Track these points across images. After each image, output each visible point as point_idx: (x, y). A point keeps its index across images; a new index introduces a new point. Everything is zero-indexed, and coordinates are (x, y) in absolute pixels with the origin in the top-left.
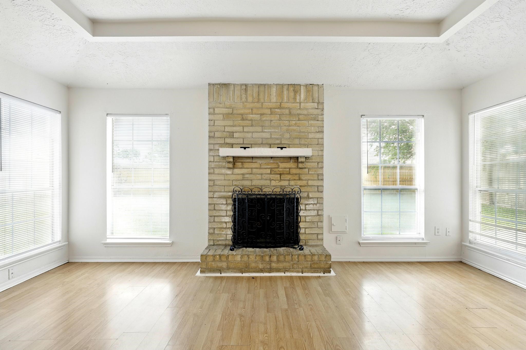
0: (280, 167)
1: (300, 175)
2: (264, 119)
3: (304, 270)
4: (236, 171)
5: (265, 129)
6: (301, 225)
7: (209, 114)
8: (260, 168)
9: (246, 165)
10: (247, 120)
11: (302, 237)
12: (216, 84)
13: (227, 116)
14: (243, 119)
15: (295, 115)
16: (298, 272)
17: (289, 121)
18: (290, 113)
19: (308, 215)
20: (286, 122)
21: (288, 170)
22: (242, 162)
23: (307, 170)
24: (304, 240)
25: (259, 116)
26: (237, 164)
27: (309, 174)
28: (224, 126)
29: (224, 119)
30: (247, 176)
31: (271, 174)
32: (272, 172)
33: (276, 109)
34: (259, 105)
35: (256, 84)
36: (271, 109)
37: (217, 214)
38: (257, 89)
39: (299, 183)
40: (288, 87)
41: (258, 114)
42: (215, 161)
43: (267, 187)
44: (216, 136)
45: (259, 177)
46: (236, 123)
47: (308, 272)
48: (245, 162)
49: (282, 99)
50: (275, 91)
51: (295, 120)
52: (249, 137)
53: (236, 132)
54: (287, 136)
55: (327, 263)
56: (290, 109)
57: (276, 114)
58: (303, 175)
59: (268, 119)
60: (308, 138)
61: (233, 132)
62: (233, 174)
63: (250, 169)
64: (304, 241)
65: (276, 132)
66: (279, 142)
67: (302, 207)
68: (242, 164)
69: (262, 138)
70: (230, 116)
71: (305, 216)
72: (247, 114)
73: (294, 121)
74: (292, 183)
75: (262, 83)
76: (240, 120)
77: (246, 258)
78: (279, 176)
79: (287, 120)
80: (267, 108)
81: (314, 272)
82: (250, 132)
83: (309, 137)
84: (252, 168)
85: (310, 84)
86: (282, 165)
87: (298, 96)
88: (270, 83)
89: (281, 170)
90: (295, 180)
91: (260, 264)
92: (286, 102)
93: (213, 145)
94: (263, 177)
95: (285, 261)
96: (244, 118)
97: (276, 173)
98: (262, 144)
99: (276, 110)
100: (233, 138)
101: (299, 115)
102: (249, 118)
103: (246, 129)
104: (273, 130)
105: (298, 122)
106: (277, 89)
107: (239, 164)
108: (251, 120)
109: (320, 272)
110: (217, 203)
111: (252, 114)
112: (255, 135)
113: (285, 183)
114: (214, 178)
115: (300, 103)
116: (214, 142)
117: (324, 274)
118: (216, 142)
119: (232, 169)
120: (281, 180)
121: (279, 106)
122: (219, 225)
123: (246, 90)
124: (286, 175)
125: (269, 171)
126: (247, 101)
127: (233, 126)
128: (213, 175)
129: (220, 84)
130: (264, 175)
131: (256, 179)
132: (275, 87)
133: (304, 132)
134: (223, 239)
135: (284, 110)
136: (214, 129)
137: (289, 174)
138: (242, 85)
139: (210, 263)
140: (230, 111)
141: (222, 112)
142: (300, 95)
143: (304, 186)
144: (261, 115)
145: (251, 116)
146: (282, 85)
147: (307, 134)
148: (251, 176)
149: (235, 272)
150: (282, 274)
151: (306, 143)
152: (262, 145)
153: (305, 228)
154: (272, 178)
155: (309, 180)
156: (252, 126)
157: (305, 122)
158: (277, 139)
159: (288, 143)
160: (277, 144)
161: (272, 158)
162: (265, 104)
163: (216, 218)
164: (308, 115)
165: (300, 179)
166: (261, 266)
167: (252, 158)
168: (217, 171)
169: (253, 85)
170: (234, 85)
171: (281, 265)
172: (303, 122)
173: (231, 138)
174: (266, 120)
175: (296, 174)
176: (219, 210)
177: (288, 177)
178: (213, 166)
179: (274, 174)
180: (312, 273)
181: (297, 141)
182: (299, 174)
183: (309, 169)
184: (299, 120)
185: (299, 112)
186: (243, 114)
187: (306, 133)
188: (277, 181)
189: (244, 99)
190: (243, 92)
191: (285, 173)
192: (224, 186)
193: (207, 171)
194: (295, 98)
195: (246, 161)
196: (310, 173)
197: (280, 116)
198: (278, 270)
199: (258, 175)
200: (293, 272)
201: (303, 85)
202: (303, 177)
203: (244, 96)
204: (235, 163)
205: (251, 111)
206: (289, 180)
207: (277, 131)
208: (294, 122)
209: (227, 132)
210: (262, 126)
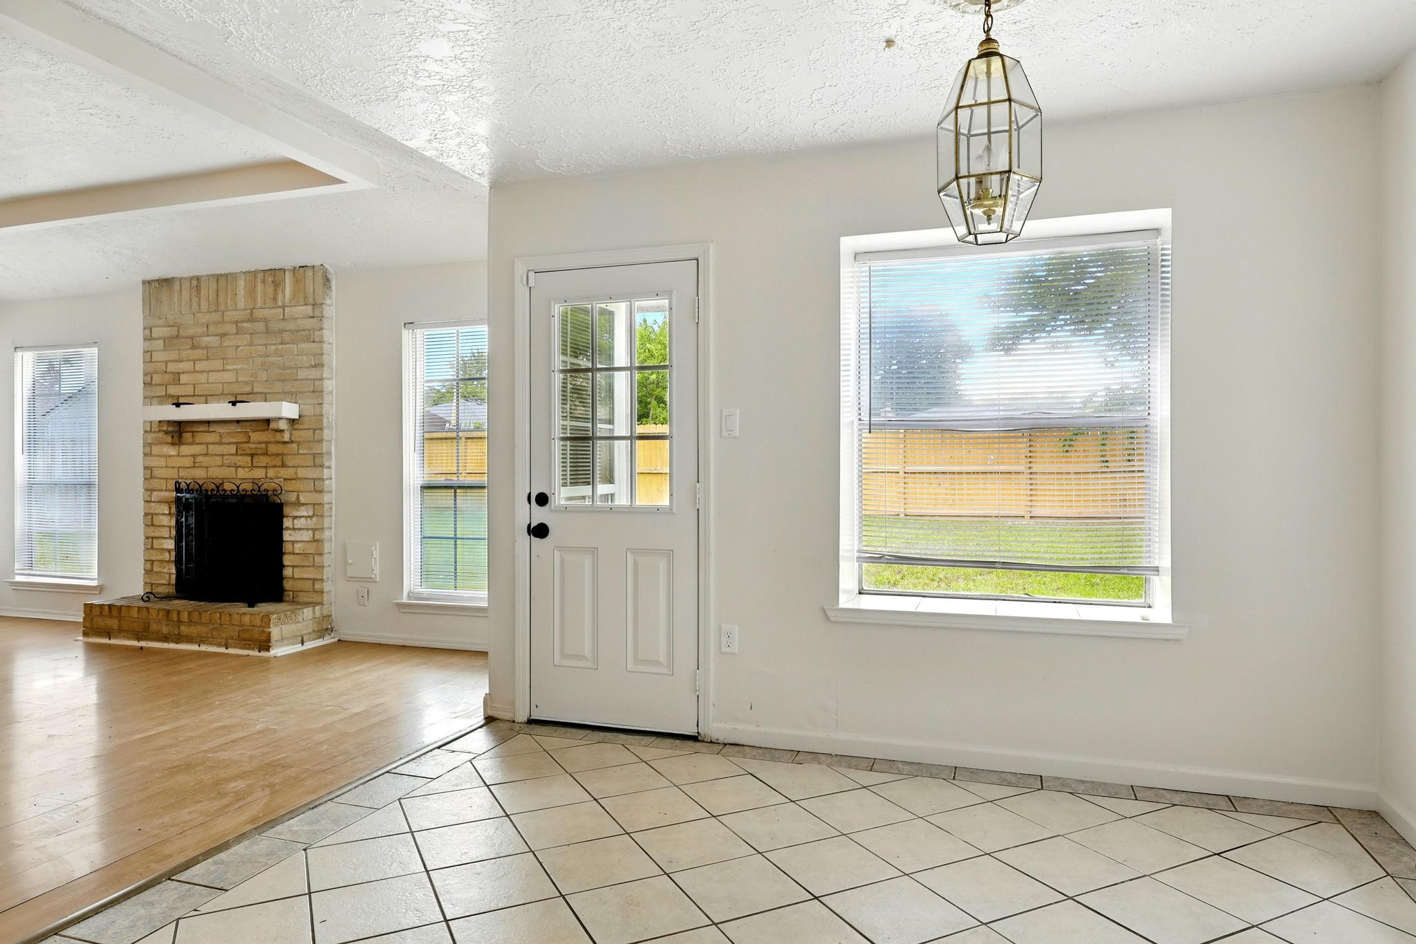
0: (252, 441)
1: (284, 457)
2: (226, 344)
3: (230, 641)
4: (185, 449)
5: (227, 364)
6: (287, 560)
7: (144, 339)
8: (220, 443)
9: (199, 438)
10: (199, 347)
11: (287, 585)
12: (152, 281)
13: (169, 342)
14: (194, 347)
15: (275, 332)
16: (219, 645)
17: (266, 345)
18: (267, 331)
19: (297, 539)
20: (261, 347)
21: (264, 445)
22: (193, 432)
23: (295, 446)
24: (290, 591)
25: (218, 338)
26: (185, 435)
27: (298, 454)
28: (166, 362)
29: (165, 349)
30: (199, 459)
31: (236, 454)
32: (240, 452)
33: (244, 322)
34: (216, 317)
35: (213, 276)
36: (236, 322)
37: (157, 534)
38: (215, 286)
39: (285, 473)
40: (264, 276)
41: (216, 335)
42: (153, 430)
43: (229, 480)
44: (154, 382)
45: (218, 460)
46: (184, 354)
47: (235, 647)
48: (196, 432)
49: (255, 301)
50: (242, 287)
51: (274, 342)
52: (203, 381)
53: (183, 373)
54: (263, 376)
55: (263, 632)
56: (266, 321)
57: (245, 333)
58: (289, 457)
59: (231, 344)
60: (297, 380)
61: (179, 373)
62: (178, 455)
63: (205, 446)
64: (291, 593)
65: (244, 369)
66: (249, 389)
67: (287, 523)
68: (193, 436)
69: (223, 383)
70: (175, 341)
71: (293, 542)
72: (200, 336)
73: (274, 344)
74: (271, 473)
75: (222, 272)
76: (188, 350)
77: (144, 614)
78: (249, 458)
79: (262, 345)
80: (231, 322)
81: (244, 648)
82: (205, 372)
83: (299, 377)
84: (207, 444)
85: (300, 267)
86: (256, 437)
87: (281, 292)
88: (235, 272)
89: (252, 446)
90: (275, 466)
91: (165, 626)
92: (261, 308)
93: (149, 400)
94: (225, 461)
95: (200, 623)
96: (195, 343)
97: (244, 452)
98: (222, 394)
99: (244, 324)
100: (179, 384)
101: (281, 331)
102: (203, 345)
103: (199, 366)
104: (239, 366)
105: (280, 347)
106: (245, 282)
107: (187, 436)
108: (206, 348)
109: (253, 649)
110: (156, 512)
111: (208, 335)
112: (214, 377)
113: (259, 474)
114: (152, 464)
115: (284, 307)
116: (149, 393)
117: (260, 652)
118: (153, 394)
119: (177, 447)
120: (253, 467)
121: (249, 316)
122: (159, 554)
123: (198, 288)
124: (261, 457)
125: (233, 449)
126: (199, 312)
127: (180, 361)
128: (150, 458)
129: (158, 280)
130: (227, 457)
131: (214, 465)
132: (243, 278)
133: (290, 368)
134: (165, 582)
135: (257, 324)
136: (151, 367)
137: (266, 454)
138: (191, 279)
139: (95, 619)
140: (174, 331)
141: (161, 335)
142: (283, 292)
143: (289, 479)
144: (222, 335)
145: (206, 339)
146: (255, 273)
147: (294, 371)
148: (206, 458)
149: (129, 639)
150: (194, 647)
151: (294, 390)
152: (222, 397)
153: (293, 567)
154: (238, 464)
155: (299, 466)
156: (208, 359)
157: (291, 346)
158: (246, 383)
159: (265, 391)
160: (246, 394)
161: (238, 422)
162: (227, 313)
163: (155, 541)
164: (298, 331)
165: (283, 465)
166: (165, 630)
167: (208, 422)
168: (155, 450)
169: (208, 276)
170: (180, 279)
171: (194, 630)
172: (288, 346)
173: (175, 385)
174: (229, 346)
175: (278, 455)
176: (159, 526)
177: (264, 460)
178: (149, 441)
179: (242, 455)
180: (241, 648)
181: (278, 387)
182: (282, 455)
183: (299, 443)
184: (282, 343)
185: (281, 325)
186: (194, 336)
187: (294, 368)
188: (247, 470)
189: (195, 306)
190: (194, 293)
191: (259, 452)
192: (167, 479)
193: (140, 450)
194: (275, 299)
195: (199, 430)
196: (301, 452)
197: (251, 337)
198: (190, 640)
199: (216, 458)
200: (211, 644)
201: (289, 270)
202: (290, 461)
203: (195, 300)
204: (181, 435)
205: (205, 329)
206: (266, 467)
207: (246, 367)
208: (273, 347)
209: (171, 373)
210: (223, 359)
